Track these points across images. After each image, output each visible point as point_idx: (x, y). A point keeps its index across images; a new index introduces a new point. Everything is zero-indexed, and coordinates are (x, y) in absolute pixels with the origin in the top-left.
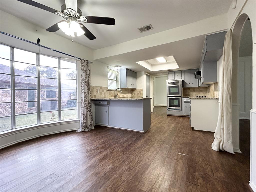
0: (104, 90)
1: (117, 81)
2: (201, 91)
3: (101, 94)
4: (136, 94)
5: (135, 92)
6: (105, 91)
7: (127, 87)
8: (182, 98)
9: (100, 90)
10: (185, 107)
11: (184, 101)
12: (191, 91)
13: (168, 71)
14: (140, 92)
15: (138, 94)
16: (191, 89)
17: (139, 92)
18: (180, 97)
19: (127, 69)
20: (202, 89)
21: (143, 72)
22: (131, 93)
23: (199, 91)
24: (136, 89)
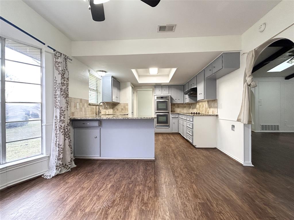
0: (84, 104)
1: (97, 91)
2: (185, 107)
3: (81, 109)
4: (120, 109)
5: (119, 107)
6: (86, 105)
7: (113, 101)
8: (170, 114)
9: (79, 104)
10: (173, 124)
11: (172, 117)
12: (176, 107)
13: (156, 84)
14: (125, 107)
15: (122, 109)
16: (175, 105)
17: (123, 108)
18: (168, 113)
19: (112, 77)
20: (185, 105)
21: (129, 84)
22: (112, 108)
23: (183, 107)
24: (119, 103)
